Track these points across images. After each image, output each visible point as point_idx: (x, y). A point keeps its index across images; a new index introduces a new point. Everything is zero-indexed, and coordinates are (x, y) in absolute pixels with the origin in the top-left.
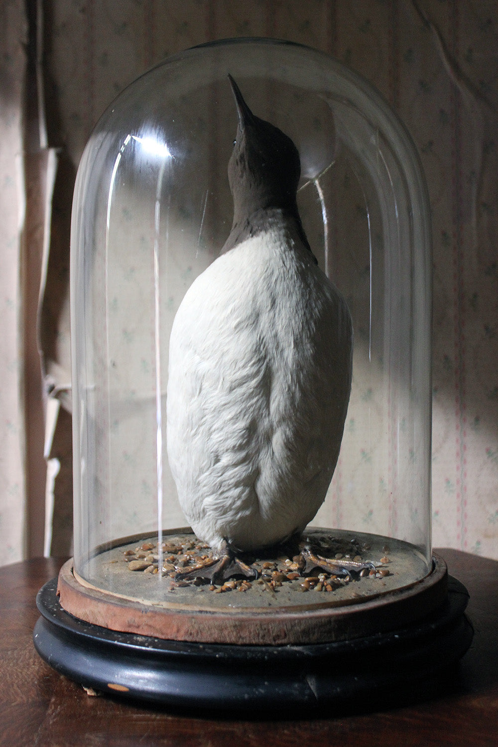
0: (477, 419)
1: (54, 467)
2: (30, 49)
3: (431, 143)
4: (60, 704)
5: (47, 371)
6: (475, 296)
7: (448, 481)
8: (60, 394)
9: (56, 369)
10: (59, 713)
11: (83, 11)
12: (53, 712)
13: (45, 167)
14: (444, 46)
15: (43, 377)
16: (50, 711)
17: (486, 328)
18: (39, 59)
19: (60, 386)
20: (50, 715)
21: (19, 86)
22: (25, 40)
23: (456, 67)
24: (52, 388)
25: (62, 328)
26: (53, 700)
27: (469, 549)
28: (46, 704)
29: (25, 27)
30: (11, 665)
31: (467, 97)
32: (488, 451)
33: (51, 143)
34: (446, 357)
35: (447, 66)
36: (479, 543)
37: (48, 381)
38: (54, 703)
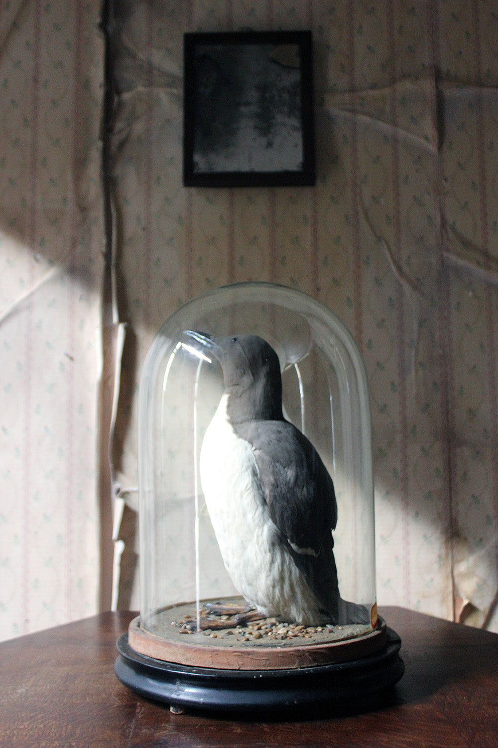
0: (417, 514)
1: (119, 547)
2: (107, 256)
3: (383, 320)
4: (144, 706)
5: (115, 478)
6: (415, 427)
7: (396, 557)
8: (124, 495)
9: (121, 477)
10: (144, 712)
11: (144, 229)
12: (140, 711)
13: (116, 337)
14: (391, 253)
15: (112, 483)
16: (138, 711)
17: (423, 449)
18: (113, 262)
19: (125, 489)
20: (138, 713)
21: (99, 280)
22: (104, 249)
23: (399, 268)
24: (118, 491)
25: (127, 448)
26: (139, 704)
27: (412, 607)
28: (134, 706)
29: (104, 241)
30: (107, 682)
31: (407, 288)
32: (425, 536)
33: (121, 320)
34: (395, 470)
35: (393, 268)
36: (419, 602)
37: (115, 486)
38: (140, 706)
